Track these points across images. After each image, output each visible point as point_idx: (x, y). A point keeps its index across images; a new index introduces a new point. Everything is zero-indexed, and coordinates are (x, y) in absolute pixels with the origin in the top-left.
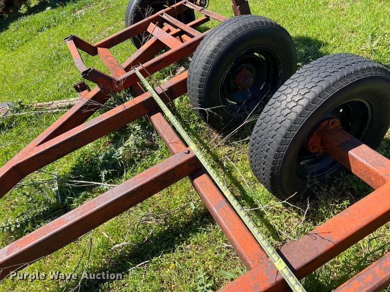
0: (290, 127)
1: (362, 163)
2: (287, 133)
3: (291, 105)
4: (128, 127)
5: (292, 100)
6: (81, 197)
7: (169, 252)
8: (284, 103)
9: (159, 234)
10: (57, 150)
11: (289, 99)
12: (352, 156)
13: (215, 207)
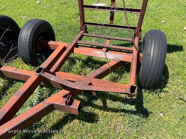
0: (30, 36)
2: (30, 39)
3: (27, 33)
8: (24, 36)
12: (49, 44)
13: (14, 71)
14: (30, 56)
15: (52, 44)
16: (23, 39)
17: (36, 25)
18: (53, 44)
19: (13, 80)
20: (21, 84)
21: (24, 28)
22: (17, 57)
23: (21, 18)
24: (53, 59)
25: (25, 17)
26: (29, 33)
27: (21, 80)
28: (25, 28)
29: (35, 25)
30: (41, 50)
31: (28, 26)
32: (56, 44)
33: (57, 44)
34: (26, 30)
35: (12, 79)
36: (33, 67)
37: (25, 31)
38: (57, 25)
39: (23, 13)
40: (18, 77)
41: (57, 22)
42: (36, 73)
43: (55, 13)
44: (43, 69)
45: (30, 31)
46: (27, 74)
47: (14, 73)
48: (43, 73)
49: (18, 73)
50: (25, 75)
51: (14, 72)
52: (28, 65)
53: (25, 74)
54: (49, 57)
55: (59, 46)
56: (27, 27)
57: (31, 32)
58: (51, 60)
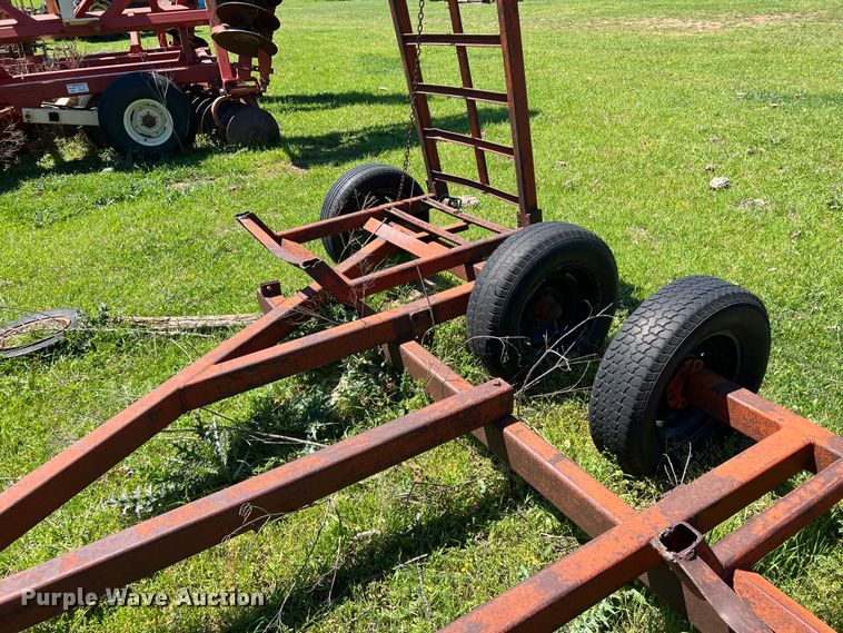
0: (665, 348)
1: (747, 408)
2: (660, 356)
3: (656, 330)
4: (341, 363)
5: (650, 333)
6: (268, 465)
7: (455, 545)
8: (639, 337)
9: (430, 524)
10: (252, 373)
11: (645, 332)
12: (732, 401)
13: (550, 462)
14: (630, 426)
15: (746, 405)
16: (633, 350)
17: (707, 307)
18: (750, 406)
19: (527, 488)
20: (548, 521)
21: (653, 307)
22: (569, 396)
23: (627, 238)
24: (736, 485)
25: (644, 233)
26: (666, 335)
27: (559, 507)
28: (656, 306)
29: (703, 305)
30: (680, 406)
31: (673, 301)
32: (767, 416)
33: (773, 419)
34: (659, 315)
35: (524, 481)
36: (619, 473)
37: (652, 322)
38: (782, 304)
39: (639, 216)
40: (550, 490)
41: (784, 290)
42: (662, 546)
43: (785, 246)
44: (698, 541)
45: (673, 327)
46: (593, 501)
47: (546, 468)
48: (691, 559)
49: (561, 475)
50: (583, 499)
51: (548, 464)
52: (606, 455)
53: (586, 495)
54: (717, 471)
55: (778, 428)
56: (666, 307)
57: (677, 334)
58: (725, 491)
